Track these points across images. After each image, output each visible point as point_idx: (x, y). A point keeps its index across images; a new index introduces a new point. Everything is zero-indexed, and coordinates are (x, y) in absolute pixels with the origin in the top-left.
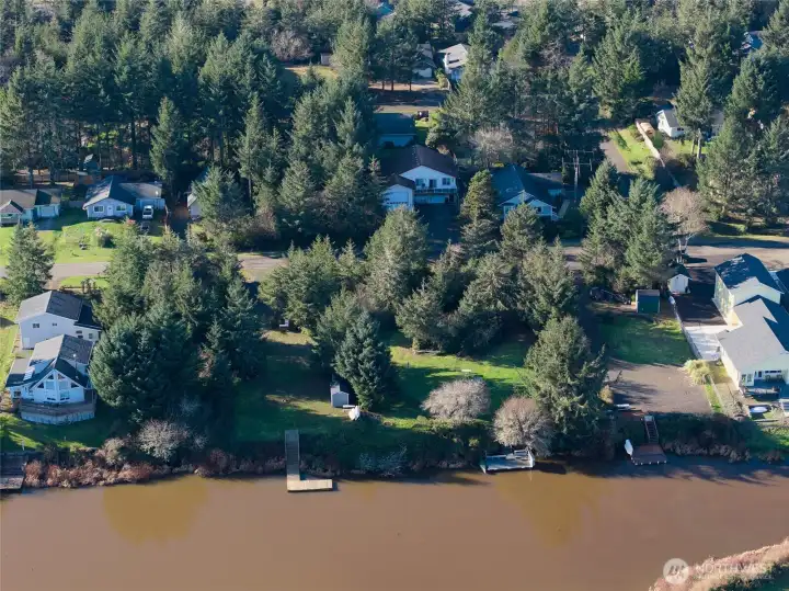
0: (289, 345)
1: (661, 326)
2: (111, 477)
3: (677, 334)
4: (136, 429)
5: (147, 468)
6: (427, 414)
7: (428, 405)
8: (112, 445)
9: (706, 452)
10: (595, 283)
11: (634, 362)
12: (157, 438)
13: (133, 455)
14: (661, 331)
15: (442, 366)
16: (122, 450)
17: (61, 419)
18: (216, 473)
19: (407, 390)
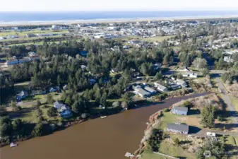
4: (81, 115)
7: (113, 105)
8: (78, 118)
12: (83, 116)
13: (81, 118)
17: (69, 116)
19: (110, 104)
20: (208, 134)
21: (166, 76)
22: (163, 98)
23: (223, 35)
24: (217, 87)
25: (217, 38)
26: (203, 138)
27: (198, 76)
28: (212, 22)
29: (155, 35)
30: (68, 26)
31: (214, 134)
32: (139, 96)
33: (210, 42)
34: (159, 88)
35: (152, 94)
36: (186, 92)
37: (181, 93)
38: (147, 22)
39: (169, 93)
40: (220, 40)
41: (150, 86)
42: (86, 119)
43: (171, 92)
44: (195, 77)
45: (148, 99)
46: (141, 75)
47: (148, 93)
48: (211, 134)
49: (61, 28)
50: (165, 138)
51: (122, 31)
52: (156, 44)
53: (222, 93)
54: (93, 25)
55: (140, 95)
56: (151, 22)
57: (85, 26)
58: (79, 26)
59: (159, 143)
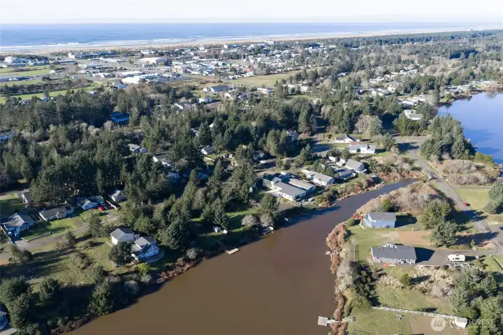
4: (185, 253)
5: (193, 263)
6: (244, 226)
7: (243, 223)
8: (180, 260)
12: (191, 254)
13: (187, 260)
16: (184, 260)
17: (158, 259)
18: (209, 257)
19: (237, 222)
20: (452, 257)
21: (319, 154)
22: (332, 199)
23: (380, 69)
24: (419, 169)
25: (372, 76)
26: (446, 267)
27: (378, 151)
28: (347, 45)
29: (251, 73)
30: (46, 59)
31: (462, 258)
32: (286, 200)
33: (364, 84)
34: (316, 181)
35: (309, 194)
36: (370, 184)
37: (361, 185)
38: (221, 47)
39: (340, 187)
40: (379, 79)
41: (298, 177)
42: (197, 261)
43: (343, 185)
44: (372, 152)
45: (305, 204)
46: (268, 156)
47: (301, 193)
48: (455, 257)
49: (30, 63)
50: (380, 276)
51: (178, 67)
52: (265, 91)
53: (433, 178)
54: (104, 54)
55: (287, 197)
56: (230, 47)
57: (87, 56)
58: (71, 57)
59: (372, 288)
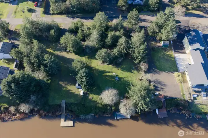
0: (69, 59)
1: (168, 53)
2: (13, 118)
3: (172, 58)
5: (23, 115)
9: (179, 113)
10: (151, 36)
11: (160, 70)
14: (168, 55)
15: (107, 70)
16: (15, 110)
